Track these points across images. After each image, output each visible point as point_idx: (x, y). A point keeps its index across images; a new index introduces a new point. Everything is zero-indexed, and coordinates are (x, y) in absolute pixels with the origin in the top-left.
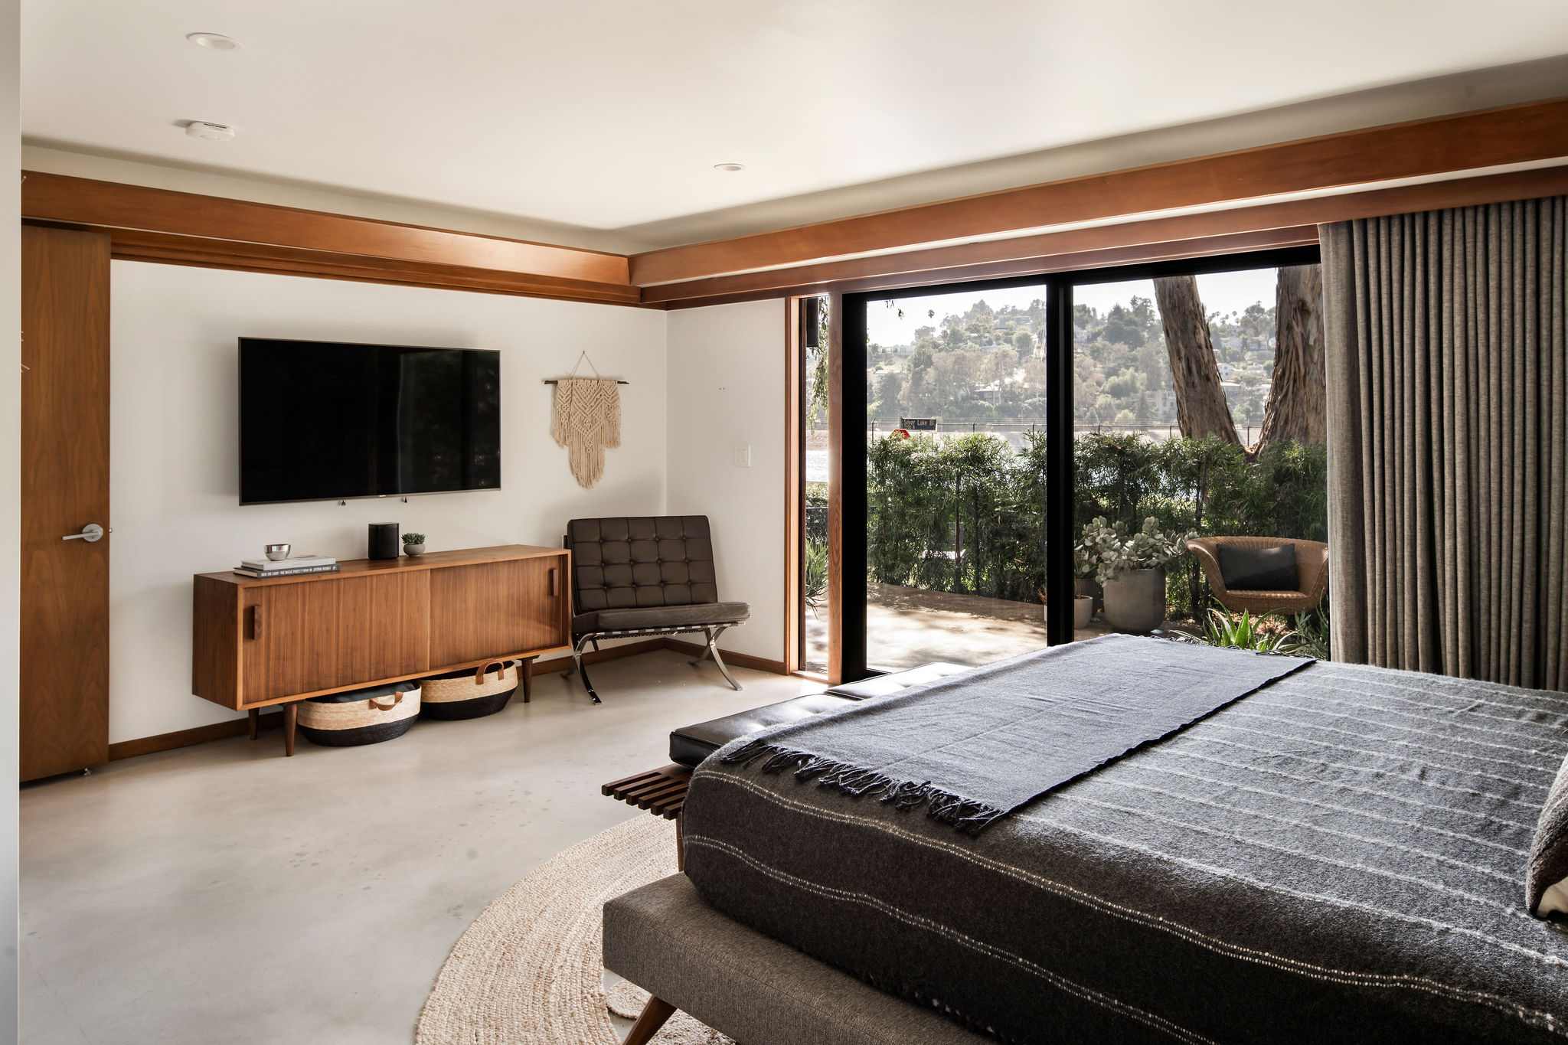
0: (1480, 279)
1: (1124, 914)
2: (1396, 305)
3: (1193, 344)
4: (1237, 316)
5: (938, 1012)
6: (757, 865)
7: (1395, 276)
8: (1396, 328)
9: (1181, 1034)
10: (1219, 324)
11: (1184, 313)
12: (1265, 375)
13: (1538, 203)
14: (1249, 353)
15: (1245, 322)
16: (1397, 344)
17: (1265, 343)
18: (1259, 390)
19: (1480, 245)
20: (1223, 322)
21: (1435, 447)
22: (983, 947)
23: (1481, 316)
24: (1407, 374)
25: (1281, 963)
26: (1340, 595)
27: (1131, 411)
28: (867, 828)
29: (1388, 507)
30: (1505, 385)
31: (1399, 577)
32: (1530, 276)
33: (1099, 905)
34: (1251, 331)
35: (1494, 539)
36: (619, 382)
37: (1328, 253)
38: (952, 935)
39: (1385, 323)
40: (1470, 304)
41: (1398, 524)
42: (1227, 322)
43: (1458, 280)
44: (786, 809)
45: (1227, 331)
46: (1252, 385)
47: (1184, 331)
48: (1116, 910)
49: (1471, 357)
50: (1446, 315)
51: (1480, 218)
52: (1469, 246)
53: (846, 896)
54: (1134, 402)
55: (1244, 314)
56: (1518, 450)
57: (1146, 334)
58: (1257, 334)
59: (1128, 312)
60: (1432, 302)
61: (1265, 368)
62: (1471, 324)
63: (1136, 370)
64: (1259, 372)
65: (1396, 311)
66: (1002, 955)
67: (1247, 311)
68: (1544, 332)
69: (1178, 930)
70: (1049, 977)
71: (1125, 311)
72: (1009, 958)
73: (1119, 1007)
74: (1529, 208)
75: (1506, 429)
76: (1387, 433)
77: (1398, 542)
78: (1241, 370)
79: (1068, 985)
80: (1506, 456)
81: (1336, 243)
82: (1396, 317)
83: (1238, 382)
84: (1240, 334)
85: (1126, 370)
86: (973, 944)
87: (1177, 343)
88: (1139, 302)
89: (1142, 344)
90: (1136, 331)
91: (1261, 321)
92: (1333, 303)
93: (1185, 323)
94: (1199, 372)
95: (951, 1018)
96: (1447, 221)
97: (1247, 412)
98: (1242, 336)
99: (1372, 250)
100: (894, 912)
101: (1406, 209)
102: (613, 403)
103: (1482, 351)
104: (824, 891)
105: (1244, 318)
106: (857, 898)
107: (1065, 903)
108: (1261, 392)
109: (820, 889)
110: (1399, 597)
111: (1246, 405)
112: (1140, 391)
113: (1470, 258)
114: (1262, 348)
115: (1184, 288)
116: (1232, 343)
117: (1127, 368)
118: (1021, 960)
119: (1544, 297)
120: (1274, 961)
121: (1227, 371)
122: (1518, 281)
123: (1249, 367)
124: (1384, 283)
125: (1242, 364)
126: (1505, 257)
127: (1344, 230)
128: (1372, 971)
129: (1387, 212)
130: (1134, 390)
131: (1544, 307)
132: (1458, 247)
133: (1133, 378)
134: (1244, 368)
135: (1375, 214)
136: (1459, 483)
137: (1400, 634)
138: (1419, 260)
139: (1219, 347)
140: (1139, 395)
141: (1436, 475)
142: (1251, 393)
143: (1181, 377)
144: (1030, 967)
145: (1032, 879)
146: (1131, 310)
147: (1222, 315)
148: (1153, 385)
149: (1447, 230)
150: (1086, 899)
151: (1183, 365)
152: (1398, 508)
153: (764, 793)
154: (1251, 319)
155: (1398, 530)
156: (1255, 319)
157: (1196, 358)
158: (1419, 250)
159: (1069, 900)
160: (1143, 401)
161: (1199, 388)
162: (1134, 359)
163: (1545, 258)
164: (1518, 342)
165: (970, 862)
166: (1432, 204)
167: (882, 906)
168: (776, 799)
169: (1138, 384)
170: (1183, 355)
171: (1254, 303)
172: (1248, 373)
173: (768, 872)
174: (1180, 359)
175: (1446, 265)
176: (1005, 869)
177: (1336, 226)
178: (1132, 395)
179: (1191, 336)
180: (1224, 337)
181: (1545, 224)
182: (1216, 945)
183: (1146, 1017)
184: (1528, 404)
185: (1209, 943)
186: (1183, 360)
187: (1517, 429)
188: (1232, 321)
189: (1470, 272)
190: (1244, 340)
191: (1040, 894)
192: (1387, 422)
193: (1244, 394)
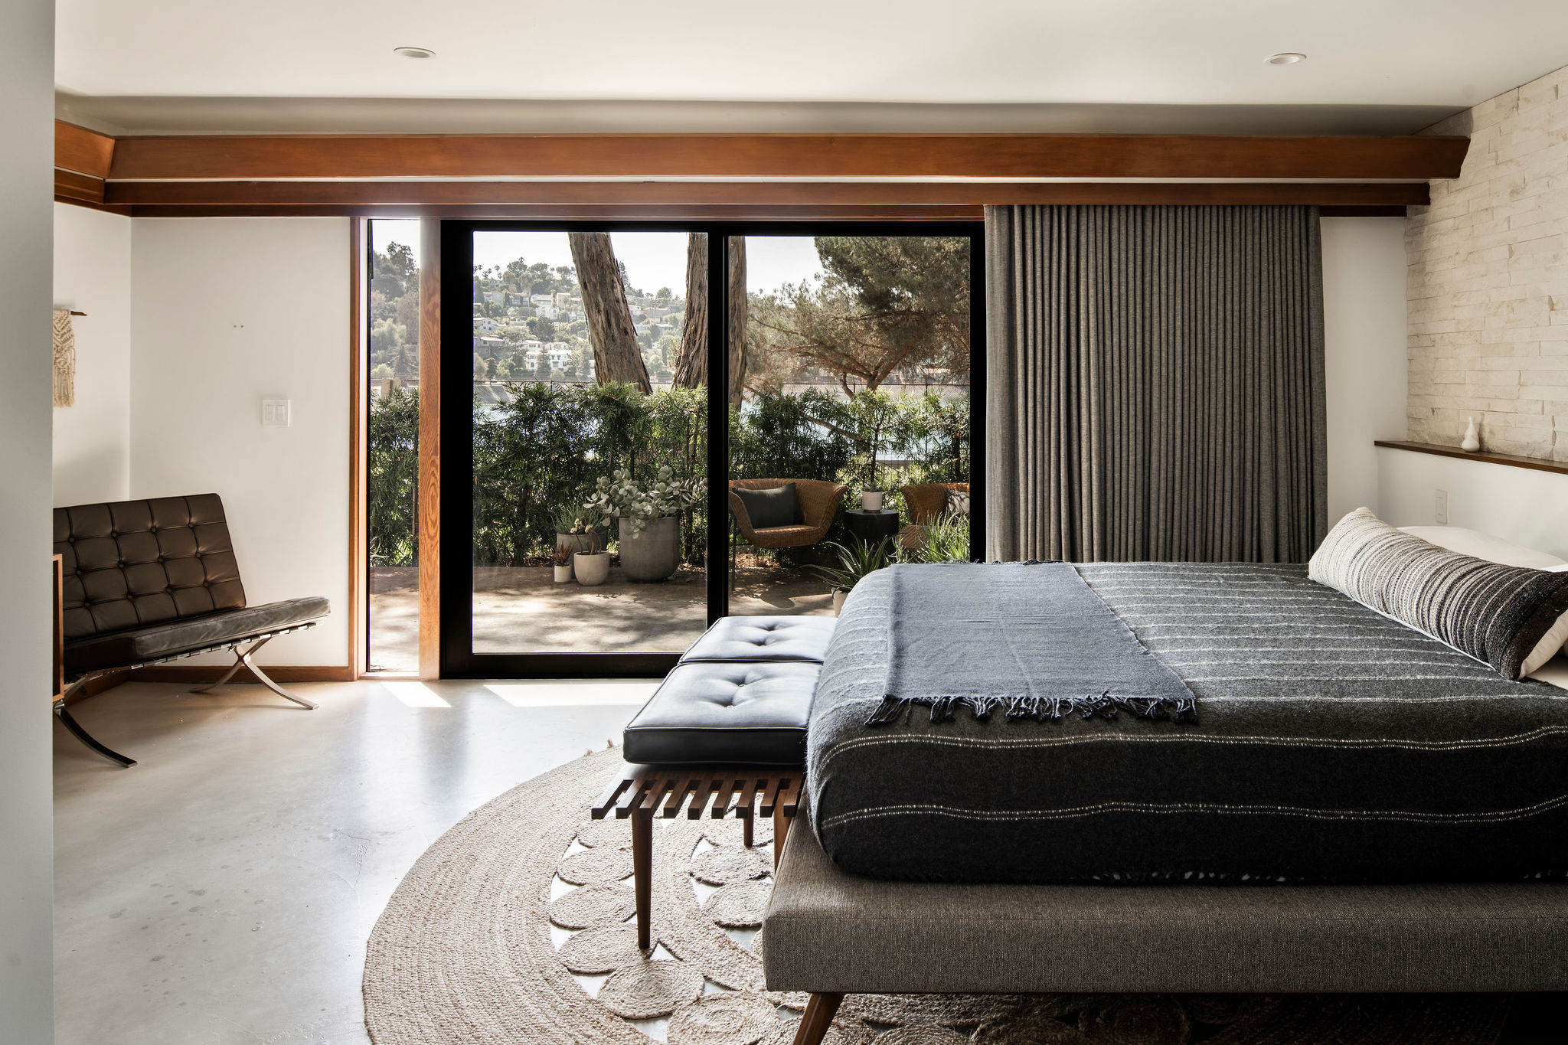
0: (1106, 262)
1: (1358, 744)
2: (1046, 277)
3: (612, 298)
4: (499, 271)
5: (1194, 882)
6: (968, 814)
7: (1046, 254)
8: (1047, 296)
9: (1418, 817)
10: (481, 278)
11: (603, 267)
12: (528, 330)
13: (1144, 208)
14: (512, 309)
15: (508, 278)
16: (1047, 308)
17: (527, 299)
18: (522, 345)
19: (1106, 235)
20: (486, 276)
21: (1074, 390)
22: (1244, 810)
23: (1107, 290)
24: (1054, 332)
25: (1474, 744)
26: (999, 514)
27: (389, 365)
28: (1097, 743)
29: (1039, 439)
30: (1124, 343)
31: (1046, 495)
32: (1139, 262)
33: (1336, 744)
34: (513, 287)
35: (1117, 460)
36: (73, 313)
37: (992, 230)
38: (1212, 809)
39: (1039, 291)
40: (1100, 281)
41: (1046, 452)
42: (490, 276)
43: (1091, 261)
44: (993, 750)
45: (490, 285)
46: (516, 341)
47: (603, 284)
48: (1351, 744)
49: (1100, 321)
50: (1082, 288)
51: (1107, 214)
52: (1099, 235)
53: (1090, 810)
54: (392, 356)
55: (507, 270)
56: (1132, 392)
57: (404, 284)
58: (520, 290)
59: (385, 258)
60: (1073, 277)
61: (528, 324)
62: (1100, 295)
63: (395, 322)
64: (521, 327)
65: (1047, 282)
66: (1261, 810)
67: (509, 266)
68: (1147, 305)
69: (1400, 744)
70: (1306, 813)
71: (382, 257)
72: (1269, 810)
73: (1367, 815)
74: (1139, 211)
75: (1124, 376)
76: (1039, 379)
77: (1046, 467)
78: (505, 325)
79: (1323, 814)
80: (1124, 397)
81: (999, 222)
82: (1047, 287)
83: (501, 337)
84: (502, 289)
85: (382, 321)
86: (1232, 810)
87: (596, 296)
88: (397, 249)
89: (401, 294)
90: (395, 279)
91: (524, 278)
92: (997, 272)
93: (603, 276)
94: (618, 325)
95: (1207, 883)
96: (1084, 214)
97: (511, 368)
98: (505, 291)
99: (1029, 231)
100: (1148, 808)
101: (1056, 202)
102: (64, 341)
103: (1107, 316)
104: (1062, 814)
105: (506, 273)
106: (1103, 808)
107: (1309, 750)
108: (524, 347)
109: (1055, 814)
110: (1046, 511)
111: (510, 360)
112: (399, 344)
113: (1099, 244)
114: (524, 304)
115: (602, 242)
116: (496, 298)
117: (385, 319)
118: (1279, 808)
119: (1147, 279)
120: (1470, 744)
121: (490, 326)
122: (1131, 265)
123: (512, 322)
124: (1038, 259)
125: (505, 319)
126: (1123, 247)
127: (1005, 212)
128: (1524, 731)
129: (1068, 202)
130: (393, 343)
131: (1147, 286)
132: (1092, 235)
133: (391, 330)
134: (507, 324)
135: (1032, 202)
136: (1094, 418)
137: (1046, 540)
138: (1064, 242)
139: (482, 300)
140: (398, 348)
141: (1074, 412)
142: (515, 348)
143: (600, 329)
144: (1288, 811)
145: (1274, 741)
146: (388, 257)
147: (485, 269)
148: (410, 339)
149: (1083, 221)
150: (1324, 743)
151: (602, 318)
152: (1046, 440)
153: (957, 742)
154: (514, 274)
155: (1046, 458)
156: (518, 275)
157: (614, 312)
158: (1064, 235)
159: (1311, 748)
160: (402, 353)
161: (618, 341)
162: (393, 310)
163: (1148, 250)
164: (1131, 311)
165: (1212, 743)
166: (1073, 200)
167: (1135, 807)
168: (974, 743)
169: (397, 337)
170: (602, 307)
171: (517, 259)
172: (510, 328)
173: (983, 816)
174: (599, 312)
175: (1083, 249)
176: (1246, 740)
177: (999, 208)
178: (390, 348)
179: (610, 289)
180: (487, 291)
181: (1149, 224)
182: (1429, 746)
183: (1389, 815)
184: (1138, 358)
185: (1425, 746)
186: (602, 313)
187: (1131, 376)
188: (494, 275)
189: (1099, 255)
190: (507, 295)
191: (1285, 750)
192: (1039, 371)
193: (508, 349)
